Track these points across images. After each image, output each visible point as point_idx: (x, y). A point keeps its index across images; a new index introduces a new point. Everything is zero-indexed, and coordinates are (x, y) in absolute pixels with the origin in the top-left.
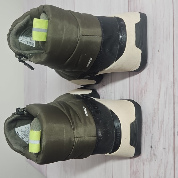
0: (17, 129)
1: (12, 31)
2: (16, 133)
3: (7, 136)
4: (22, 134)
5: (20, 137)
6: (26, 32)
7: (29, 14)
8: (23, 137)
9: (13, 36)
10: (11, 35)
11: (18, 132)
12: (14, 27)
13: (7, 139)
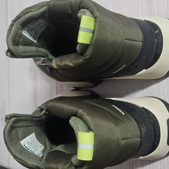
0: (22, 142)
1: (19, 18)
2: (23, 146)
3: (14, 152)
4: (30, 147)
5: (29, 150)
6: (35, 24)
7: (46, 6)
8: (32, 150)
9: (18, 25)
10: (16, 23)
11: (24, 146)
12: (24, 14)
13: (15, 157)
